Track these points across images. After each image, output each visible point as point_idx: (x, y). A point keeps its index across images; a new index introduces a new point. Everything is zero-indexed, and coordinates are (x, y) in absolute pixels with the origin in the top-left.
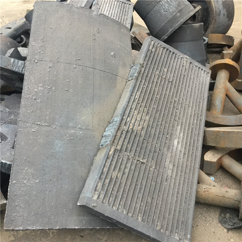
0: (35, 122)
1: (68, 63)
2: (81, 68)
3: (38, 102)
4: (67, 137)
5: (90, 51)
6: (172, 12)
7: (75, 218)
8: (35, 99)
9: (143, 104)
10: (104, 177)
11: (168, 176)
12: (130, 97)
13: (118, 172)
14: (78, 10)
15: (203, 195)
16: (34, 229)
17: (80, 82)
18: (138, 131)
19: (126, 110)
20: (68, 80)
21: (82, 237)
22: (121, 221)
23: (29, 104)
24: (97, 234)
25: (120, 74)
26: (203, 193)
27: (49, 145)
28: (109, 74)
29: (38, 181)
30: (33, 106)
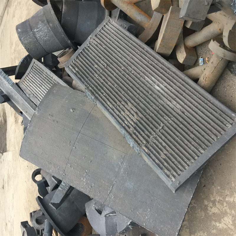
0: (107, 194)
1: (71, 152)
2: (76, 143)
3: (94, 186)
4: (125, 176)
5: (66, 130)
6: (48, 30)
7: (184, 195)
8: (91, 187)
9: (118, 103)
10: (161, 165)
11: (181, 110)
12: (109, 112)
13: (162, 151)
14: (32, 126)
15: (208, 83)
16: (181, 225)
17: (87, 149)
18: (138, 119)
19: (118, 121)
20: (83, 158)
21: (205, 186)
22: (198, 168)
23: (93, 192)
24: (207, 175)
25: (90, 110)
26: (207, 82)
27: (126, 191)
28: (87, 121)
29: (149, 210)
30: (96, 191)
